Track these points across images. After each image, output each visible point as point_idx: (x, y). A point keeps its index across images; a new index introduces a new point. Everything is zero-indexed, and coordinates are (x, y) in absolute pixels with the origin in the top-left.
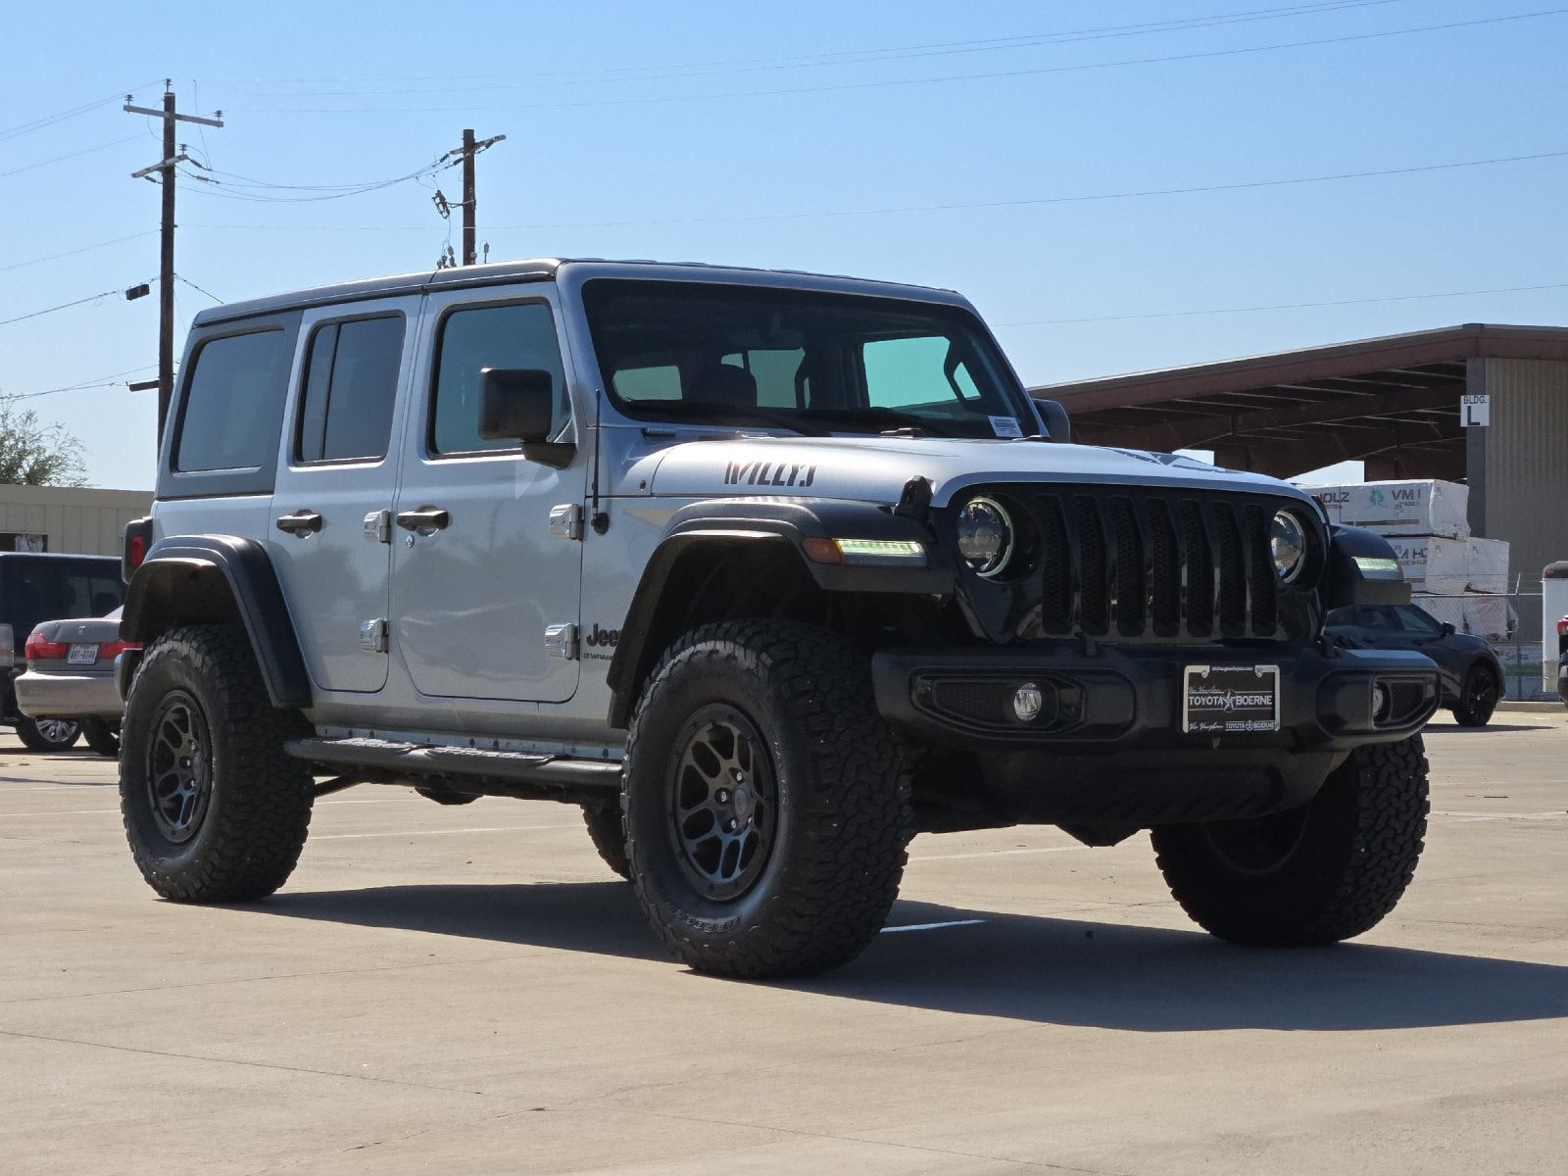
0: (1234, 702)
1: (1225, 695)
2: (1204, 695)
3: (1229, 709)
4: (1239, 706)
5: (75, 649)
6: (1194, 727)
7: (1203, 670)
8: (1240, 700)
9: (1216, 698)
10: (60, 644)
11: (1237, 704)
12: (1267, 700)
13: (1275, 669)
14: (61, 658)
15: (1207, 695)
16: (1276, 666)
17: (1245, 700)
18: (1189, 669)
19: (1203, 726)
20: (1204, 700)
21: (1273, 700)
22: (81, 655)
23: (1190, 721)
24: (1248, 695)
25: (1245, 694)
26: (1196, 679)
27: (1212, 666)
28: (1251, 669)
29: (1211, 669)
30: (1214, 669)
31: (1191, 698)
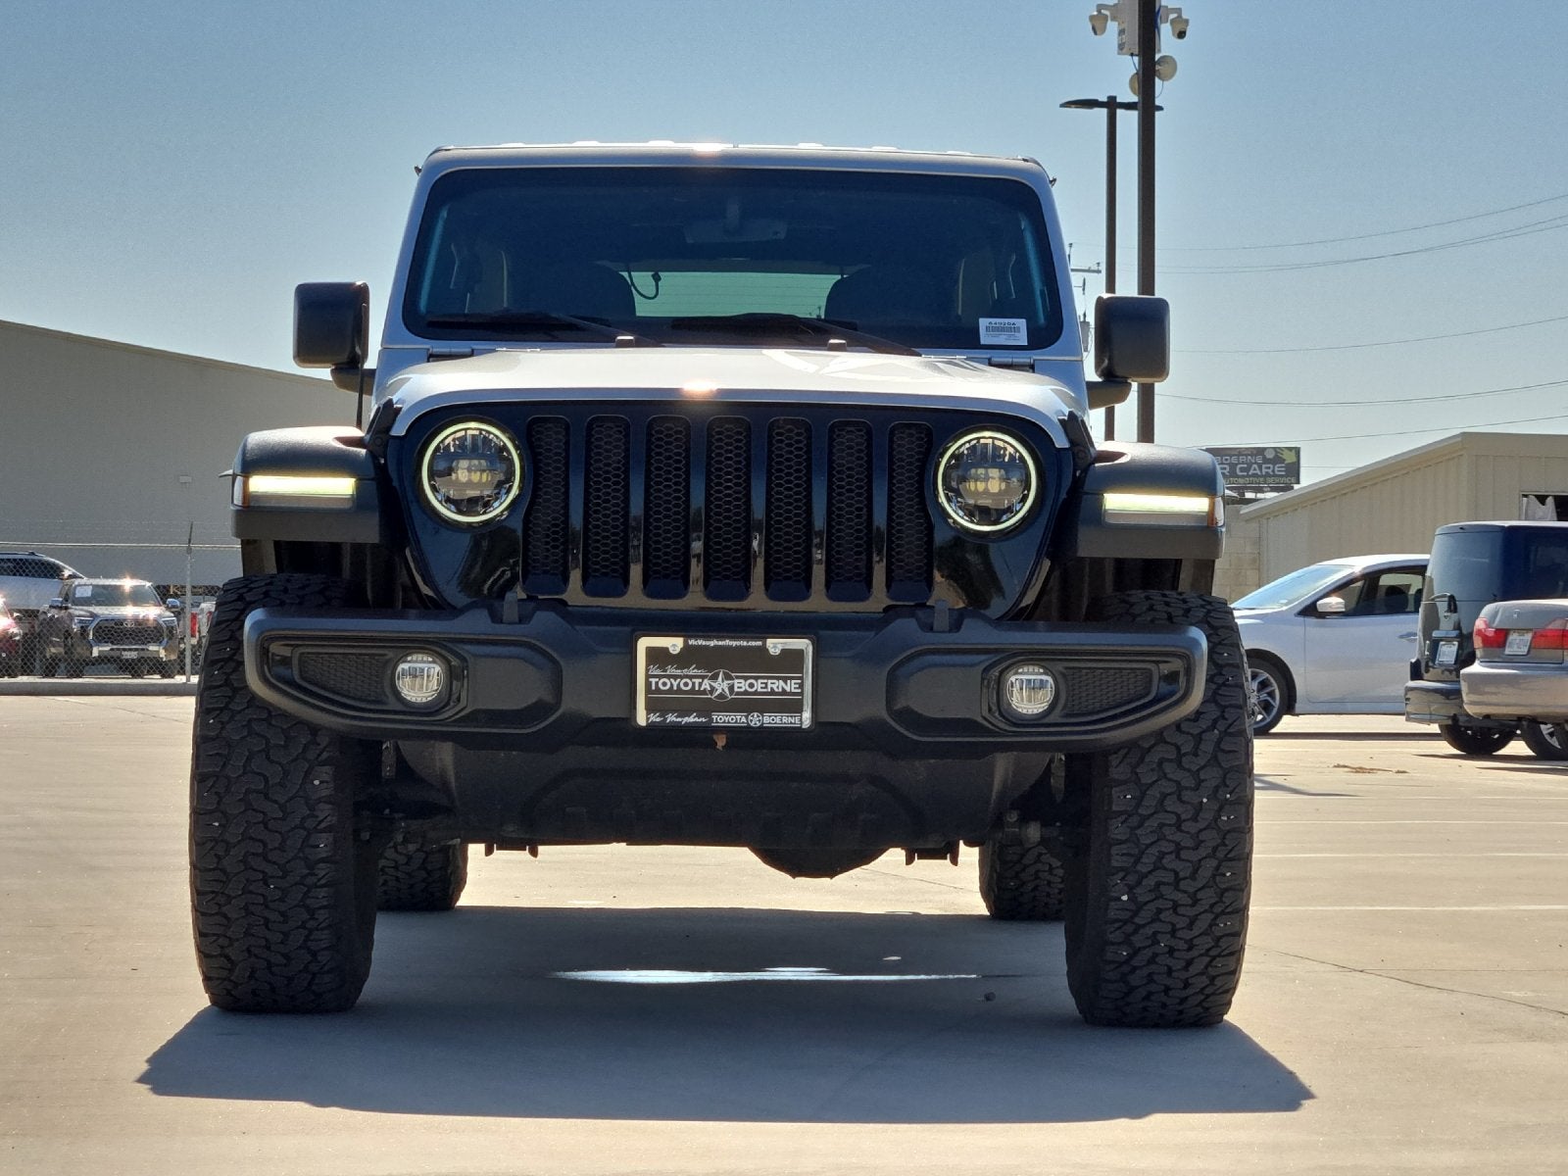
0: (731, 688)
1: (715, 678)
2: (675, 677)
3: (722, 696)
4: (738, 693)
5: (1513, 637)
6: (655, 718)
7: (674, 644)
8: (740, 685)
9: (697, 681)
10: (1498, 631)
11: (736, 690)
12: (791, 686)
13: (803, 644)
14: (1499, 647)
15: (682, 677)
16: (806, 641)
17: (751, 685)
18: (644, 643)
19: (671, 718)
20: (675, 684)
21: (801, 686)
22: (1518, 644)
23: (649, 709)
24: (757, 678)
25: (751, 677)
26: (657, 656)
27: (687, 637)
28: (759, 643)
29: (685, 642)
30: (692, 642)
31: (653, 680)
